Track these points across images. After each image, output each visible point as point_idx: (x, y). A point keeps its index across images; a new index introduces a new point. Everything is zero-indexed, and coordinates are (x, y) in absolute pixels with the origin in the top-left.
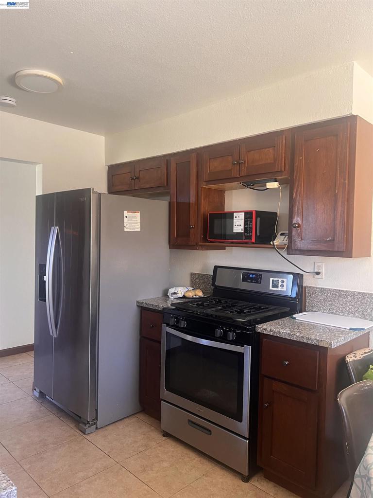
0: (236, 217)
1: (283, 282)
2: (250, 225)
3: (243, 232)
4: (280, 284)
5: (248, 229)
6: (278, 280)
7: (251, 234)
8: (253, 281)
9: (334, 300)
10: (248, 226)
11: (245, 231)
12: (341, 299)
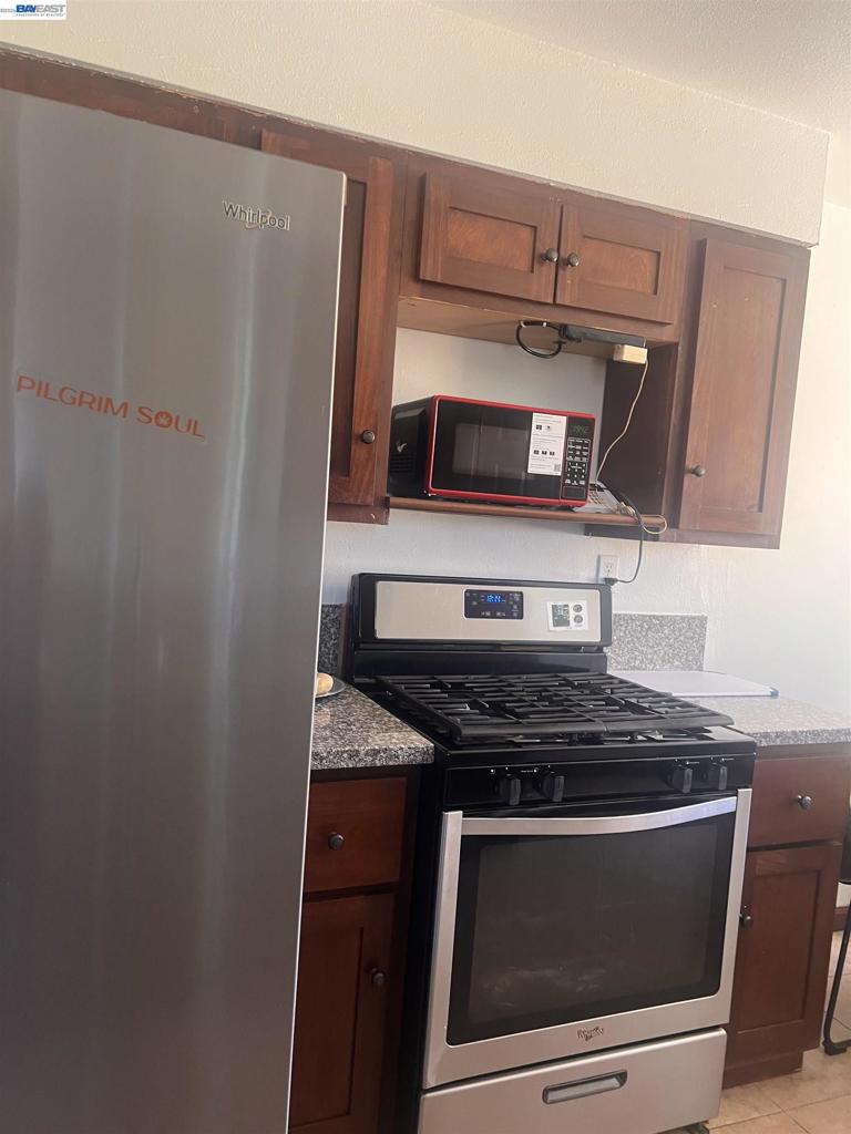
0: (539, 427)
1: (578, 608)
2: (581, 456)
3: (559, 474)
4: (572, 614)
5: (575, 467)
6: (567, 606)
7: (583, 483)
8: (499, 614)
9: (638, 638)
10: (577, 459)
11: (564, 472)
12: (650, 634)
